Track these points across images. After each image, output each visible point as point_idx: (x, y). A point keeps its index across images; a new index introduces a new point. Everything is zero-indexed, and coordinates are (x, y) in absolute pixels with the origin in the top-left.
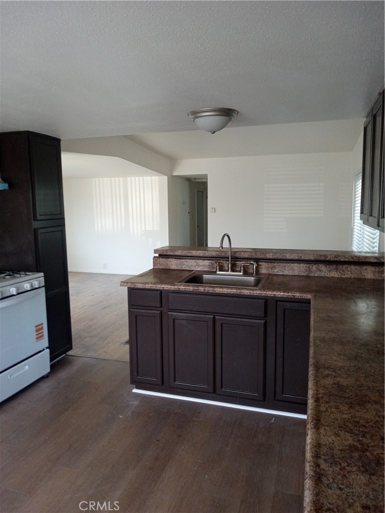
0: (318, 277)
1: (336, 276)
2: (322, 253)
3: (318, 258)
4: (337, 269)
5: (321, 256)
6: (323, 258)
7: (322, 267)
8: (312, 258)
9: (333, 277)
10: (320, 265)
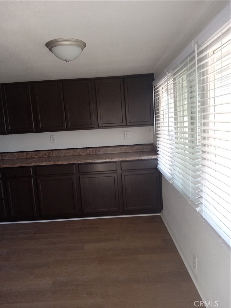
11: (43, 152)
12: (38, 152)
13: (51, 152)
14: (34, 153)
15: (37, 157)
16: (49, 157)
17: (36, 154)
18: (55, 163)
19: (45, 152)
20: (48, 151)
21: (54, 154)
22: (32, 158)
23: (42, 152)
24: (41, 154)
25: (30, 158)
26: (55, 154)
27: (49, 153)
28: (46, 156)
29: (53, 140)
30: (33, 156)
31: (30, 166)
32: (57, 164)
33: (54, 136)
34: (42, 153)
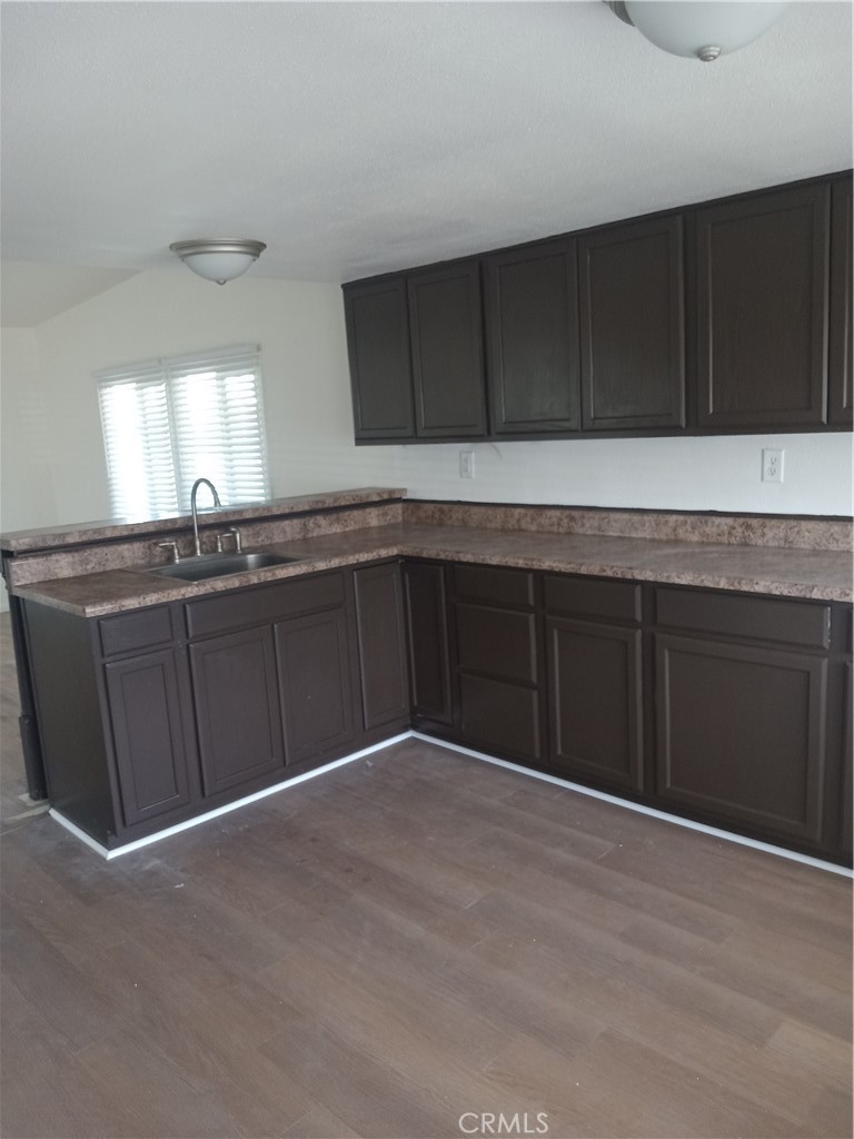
0: (318, 537)
1: (339, 530)
2: (318, 499)
3: (315, 507)
4: (338, 520)
5: (317, 502)
6: (320, 506)
7: (321, 520)
8: (307, 508)
9: (335, 533)
10: (318, 517)
11: (723, 520)
12: (703, 518)
13: (754, 522)
14: (686, 522)
15: (695, 538)
16: (746, 545)
17: (694, 528)
18: (736, 584)
19: (730, 521)
20: (741, 520)
21: (770, 535)
22: (676, 542)
23: (717, 520)
24: (714, 529)
25: (668, 542)
26: (773, 534)
27: (748, 527)
28: (733, 540)
29: (773, 472)
30: (681, 533)
31: (635, 582)
32: (745, 588)
33: (781, 450)
34: (718, 526)
